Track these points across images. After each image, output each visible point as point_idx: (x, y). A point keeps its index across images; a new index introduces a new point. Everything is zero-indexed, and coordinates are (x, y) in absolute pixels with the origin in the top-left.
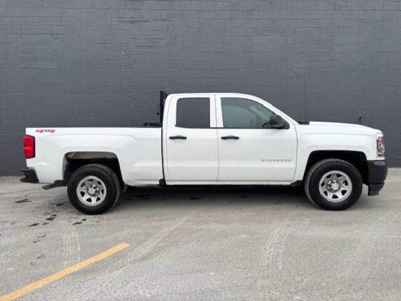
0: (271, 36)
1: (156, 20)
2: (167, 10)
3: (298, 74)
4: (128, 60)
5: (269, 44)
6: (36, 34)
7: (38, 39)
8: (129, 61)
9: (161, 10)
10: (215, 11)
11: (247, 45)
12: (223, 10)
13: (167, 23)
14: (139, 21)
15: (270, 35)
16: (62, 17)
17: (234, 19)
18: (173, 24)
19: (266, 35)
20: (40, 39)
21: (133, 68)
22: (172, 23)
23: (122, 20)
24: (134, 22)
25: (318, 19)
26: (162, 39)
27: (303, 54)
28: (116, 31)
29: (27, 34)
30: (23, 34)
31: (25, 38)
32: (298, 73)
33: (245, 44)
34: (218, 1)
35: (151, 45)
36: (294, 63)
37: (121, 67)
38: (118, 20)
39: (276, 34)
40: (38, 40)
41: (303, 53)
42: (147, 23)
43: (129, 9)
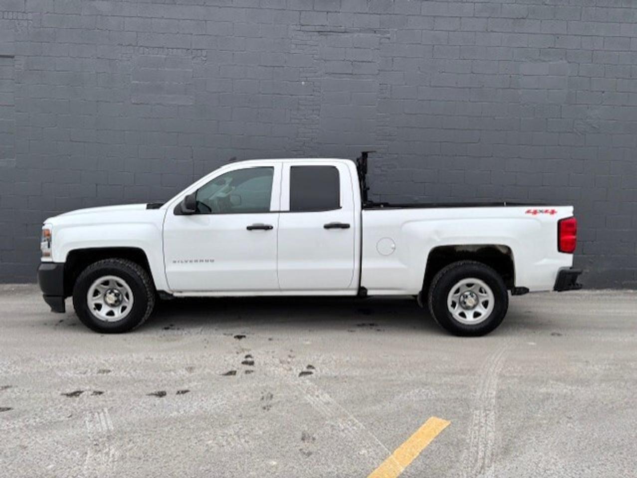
0: (551, 63)
1: (360, 32)
2: (380, 14)
3: (594, 127)
4: (312, 95)
5: (548, 75)
6: (163, 48)
7: (165, 56)
8: (312, 97)
9: (371, 14)
10: (461, 18)
11: (510, 77)
12: (474, 17)
13: (379, 35)
14: (333, 32)
15: (550, 61)
16: (206, 21)
17: (492, 31)
18: (389, 38)
19: (544, 61)
20: (167, 57)
21: (319, 110)
22: (388, 35)
23: (306, 28)
24: (325, 33)
25: (630, 38)
26: (369, 62)
27: (603, 95)
28: (293, 46)
29: (147, 48)
30: (141, 46)
31: (143, 54)
32: (594, 125)
33: (507, 74)
34: (467, 2)
35: (351, 72)
36: (588, 108)
37: (300, 107)
38: (299, 29)
39: (561, 59)
40: (166, 59)
41: (603, 92)
42: (346, 36)
43: (318, 12)
